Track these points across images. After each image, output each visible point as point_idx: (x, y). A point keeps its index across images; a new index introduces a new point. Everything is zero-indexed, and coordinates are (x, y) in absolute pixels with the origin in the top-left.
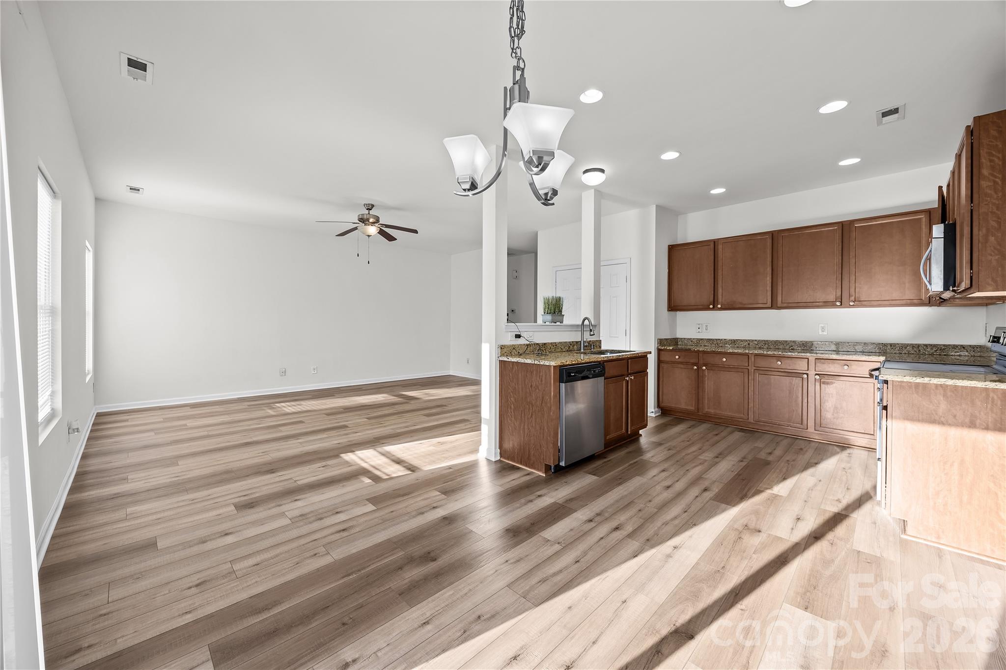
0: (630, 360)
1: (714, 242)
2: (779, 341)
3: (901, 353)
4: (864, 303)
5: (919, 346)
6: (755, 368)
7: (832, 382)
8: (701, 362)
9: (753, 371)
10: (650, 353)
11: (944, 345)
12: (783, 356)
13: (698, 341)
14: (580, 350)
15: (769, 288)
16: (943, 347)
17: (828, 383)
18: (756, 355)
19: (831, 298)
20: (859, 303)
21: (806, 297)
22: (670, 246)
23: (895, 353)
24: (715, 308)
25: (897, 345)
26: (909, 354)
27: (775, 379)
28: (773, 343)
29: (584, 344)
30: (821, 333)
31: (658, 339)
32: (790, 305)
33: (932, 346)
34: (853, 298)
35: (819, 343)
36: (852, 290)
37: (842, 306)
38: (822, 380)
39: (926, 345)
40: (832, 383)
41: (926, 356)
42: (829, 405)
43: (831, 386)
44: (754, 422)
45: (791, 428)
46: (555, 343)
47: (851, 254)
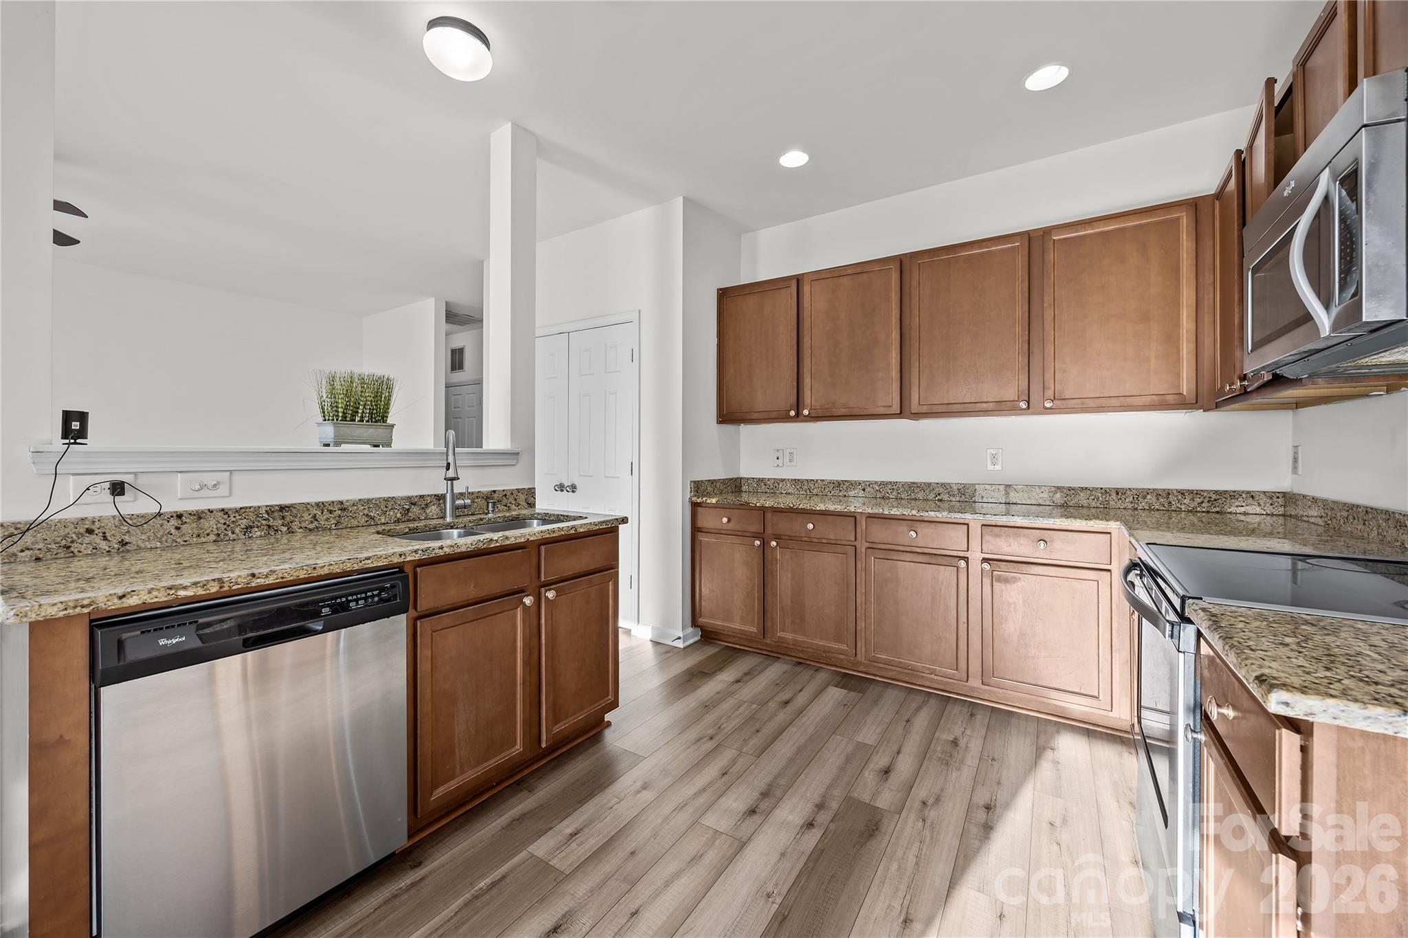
0: (543, 548)
1: (798, 280)
2: (917, 484)
3: (1136, 509)
4: (1071, 403)
5: (1168, 493)
6: (867, 545)
7: (1014, 577)
8: (769, 531)
9: (863, 550)
10: (624, 520)
11: (1216, 492)
12: (921, 519)
13: (776, 484)
14: (444, 517)
15: (895, 373)
16: (1214, 497)
17: (1006, 581)
18: (870, 516)
19: (1010, 393)
20: (1063, 404)
21: (962, 393)
22: (721, 289)
23: (1124, 509)
24: (798, 417)
25: (1128, 492)
26: (1150, 509)
27: (905, 568)
28: (907, 488)
29: (453, 501)
30: (990, 467)
31: (691, 482)
32: (935, 409)
33: (1194, 493)
34: (1050, 393)
35: (987, 487)
36: (1049, 376)
37: (1030, 410)
38: (995, 573)
39: (1182, 492)
40: (1015, 580)
41: (1183, 515)
42: (1011, 626)
43: (1014, 586)
44: (866, 662)
45: (936, 678)
46: (342, 503)
47: (1046, 299)
